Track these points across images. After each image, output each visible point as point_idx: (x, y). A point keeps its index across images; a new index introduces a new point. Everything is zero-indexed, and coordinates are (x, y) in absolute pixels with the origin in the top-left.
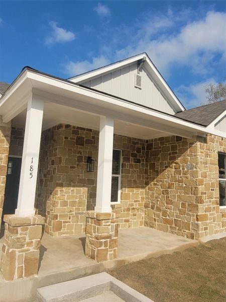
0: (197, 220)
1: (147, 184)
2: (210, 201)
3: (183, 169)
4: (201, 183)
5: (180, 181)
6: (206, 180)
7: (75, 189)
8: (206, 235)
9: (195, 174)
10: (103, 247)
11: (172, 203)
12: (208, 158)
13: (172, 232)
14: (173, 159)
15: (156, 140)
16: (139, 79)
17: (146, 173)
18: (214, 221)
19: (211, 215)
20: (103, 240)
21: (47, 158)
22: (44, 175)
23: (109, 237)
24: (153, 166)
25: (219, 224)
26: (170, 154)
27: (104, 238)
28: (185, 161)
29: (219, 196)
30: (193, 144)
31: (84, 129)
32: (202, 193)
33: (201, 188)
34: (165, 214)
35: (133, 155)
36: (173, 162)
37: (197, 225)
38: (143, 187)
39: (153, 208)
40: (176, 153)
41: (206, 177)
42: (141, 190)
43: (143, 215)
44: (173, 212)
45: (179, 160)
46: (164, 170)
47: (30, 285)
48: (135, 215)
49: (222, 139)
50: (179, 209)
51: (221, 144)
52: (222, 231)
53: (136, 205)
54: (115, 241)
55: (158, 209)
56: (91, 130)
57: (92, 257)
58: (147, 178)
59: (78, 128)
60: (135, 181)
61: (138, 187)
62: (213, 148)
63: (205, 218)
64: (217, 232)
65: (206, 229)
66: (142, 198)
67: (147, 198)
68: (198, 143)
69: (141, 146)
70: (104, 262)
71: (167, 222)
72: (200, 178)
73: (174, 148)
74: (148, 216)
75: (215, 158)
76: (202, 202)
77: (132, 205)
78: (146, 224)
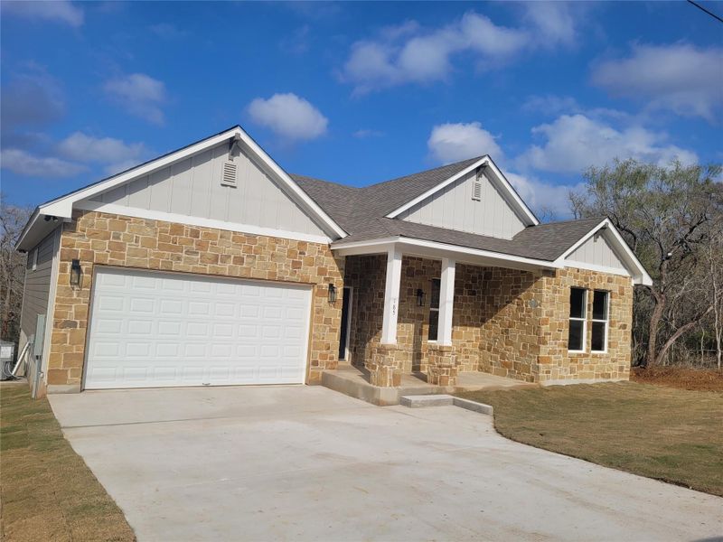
0: (538, 362)
1: (483, 321)
2: (556, 343)
3: (526, 306)
4: (546, 322)
5: (521, 320)
6: (552, 320)
7: (405, 325)
8: (548, 379)
9: (538, 313)
10: (445, 375)
11: (512, 344)
12: (557, 295)
13: (511, 377)
14: (516, 293)
15: (496, 268)
16: (478, 187)
17: (483, 307)
18: (559, 365)
19: (555, 358)
20: (445, 369)
21: (372, 290)
22: (367, 308)
23: (450, 367)
24: (491, 300)
25: (566, 370)
26: (512, 287)
27: (446, 367)
28: (529, 297)
29: (568, 338)
30: (538, 278)
31: (414, 258)
32: (546, 334)
33: (545, 328)
34: (503, 356)
35: (467, 286)
36: (515, 298)
37: (538, 367)
38: (478, 326)
39: (489, 350)
40: (519, 287)
41: (552, 316)
42: (475, 329)
43: (478, 358)
44: (513, 354)
45: (522, 296)
46: (505, 306)
47: (396, 392)
48: (467, 357)
49: (578, 271)
50: (520, 351)
51: (576, 277)
52: (570, 377)
53: (469, 347)
54: (455, 371)
55: (496, 351)
56: (421, 259)
57: (435, 383)
58: (484, 314)
59: (408, 257)
60: (469, 318)
61: (471, 325)
62: (564, 282)
63: (547, 360)
64: (562, 378)
65: (548, 372)
66: (477, 338)
67: (482, 338)
68: (545, 279)
69: (477, 275)
70: (446, 387)
71: (505, 365)
72: (544, 317)
73: (517, 280)
74: (483, 360)
75: (566, 294)
76: (545, 343)
77: (464, 345)
78: (481, 368)
